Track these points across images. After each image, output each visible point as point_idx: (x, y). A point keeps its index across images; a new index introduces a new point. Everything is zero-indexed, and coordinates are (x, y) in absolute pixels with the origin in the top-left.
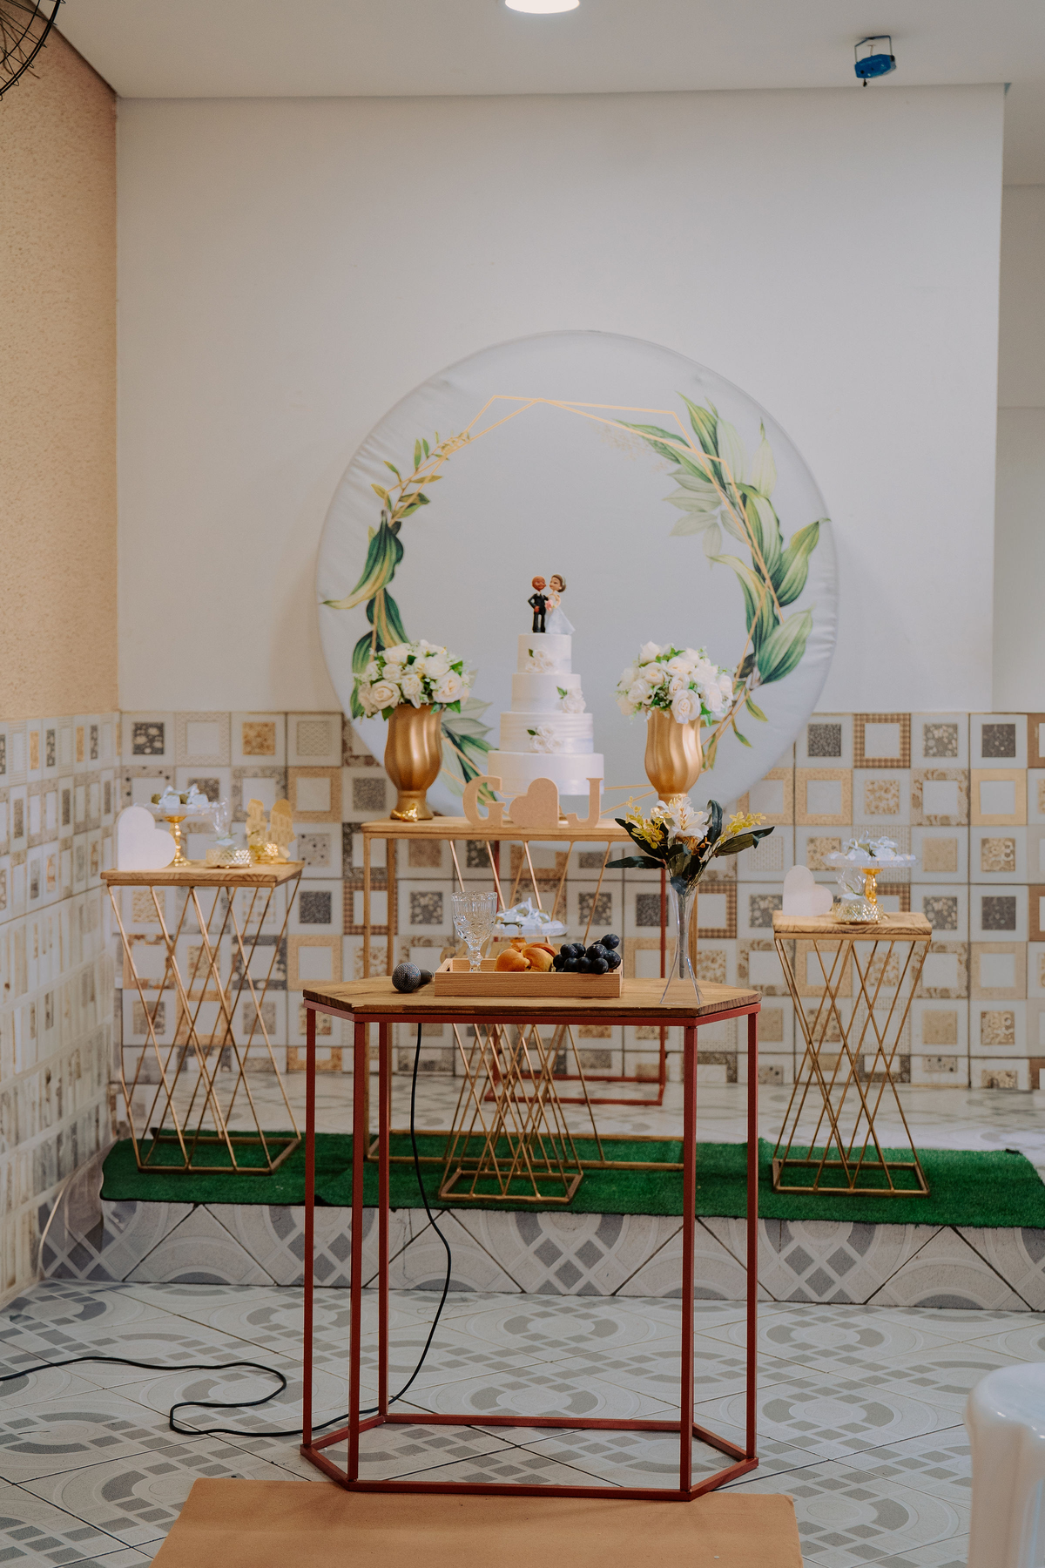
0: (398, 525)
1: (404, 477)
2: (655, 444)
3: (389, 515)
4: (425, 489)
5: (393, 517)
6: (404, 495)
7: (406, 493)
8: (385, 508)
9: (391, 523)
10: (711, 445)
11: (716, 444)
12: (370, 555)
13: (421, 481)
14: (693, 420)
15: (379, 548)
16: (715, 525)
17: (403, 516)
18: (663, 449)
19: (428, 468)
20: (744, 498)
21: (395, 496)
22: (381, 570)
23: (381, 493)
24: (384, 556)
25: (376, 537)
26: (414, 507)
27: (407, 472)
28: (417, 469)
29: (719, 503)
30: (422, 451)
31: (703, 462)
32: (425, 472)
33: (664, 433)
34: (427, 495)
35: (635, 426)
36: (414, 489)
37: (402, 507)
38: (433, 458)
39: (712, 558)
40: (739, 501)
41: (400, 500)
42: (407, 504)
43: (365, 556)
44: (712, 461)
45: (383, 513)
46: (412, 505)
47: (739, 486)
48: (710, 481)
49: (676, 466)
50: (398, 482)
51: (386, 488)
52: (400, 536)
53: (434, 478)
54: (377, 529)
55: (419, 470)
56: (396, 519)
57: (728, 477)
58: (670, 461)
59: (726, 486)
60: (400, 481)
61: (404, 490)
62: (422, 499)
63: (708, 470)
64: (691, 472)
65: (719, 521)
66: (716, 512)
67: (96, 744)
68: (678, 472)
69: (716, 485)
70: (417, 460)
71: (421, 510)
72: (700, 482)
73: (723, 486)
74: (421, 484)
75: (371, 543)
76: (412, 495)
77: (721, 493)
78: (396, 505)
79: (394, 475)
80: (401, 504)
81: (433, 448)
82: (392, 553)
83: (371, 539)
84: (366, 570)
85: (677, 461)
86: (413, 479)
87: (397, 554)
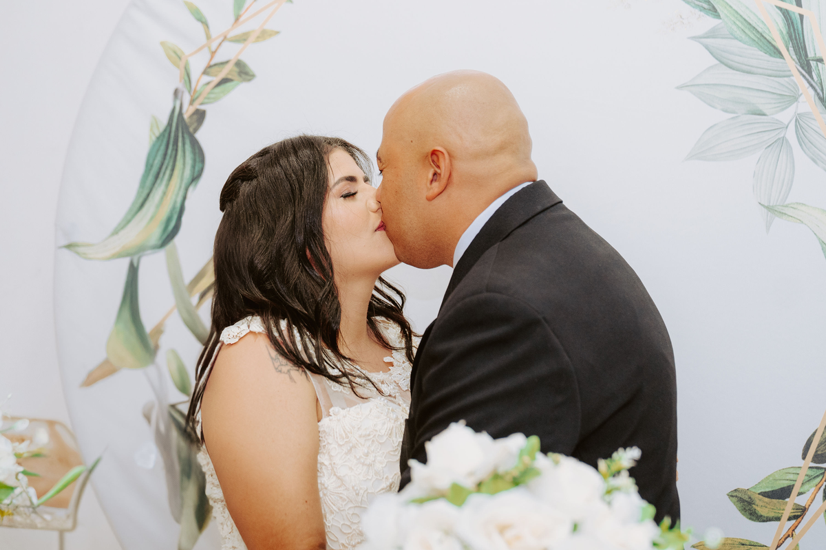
0: (200, 116)
1: (217, 29)
3: (187, 98)
4: (251, 55)
5: (192, 102)
6: (213, 62)
7: (217, 59)
8: (180, 86)
9: (188, 112)
12: (149, 166)
13: (242, 39)
15: (165, 154)
16: (783, 141)
17: (209, 100)
19: (256, 15)
21: (197, 65)
22: (165, 193)
23: (176, 57)
24: (173, 170)
25: (162, 135)
26: (228, 85)
27: (221, 23)
28: (237, 19)
29: (793, 97)
31: (767, 13)
32: (250, 25)
34: (252, 66)
36: (229, 52)
37: (208, 83)
39: (768, 208)
41: (205, 72)
42: (216, 80)
43: (140, 168)
44: (786, 14)
45: (176, 93)
46: (225, 81)
48: (778, 53)
49: (710, 22)
50: (203, 40)
51: (186, 49)
52: (200, 136)
53: (264, 35)
54: (164, 121)
55: (241, 19)
56: (197, 106)
57: (816, 47)
58: (697, 11)
59: (813, 64)
60: (208, 37)
61: (213, 53)
62: (243, 72)
63: (776, 30)
64: (738, 33)
65: (791, 135)
66: (786, 116)
68: (712, 34)
69: (790, 62)
71: (240, 92)
72: (757, 56)
73: (806, 64)
74: (238, 47)
75: (154, 145)
76: (227, 62)
77: (798, 78)
78: (199, 81)
79: (200, 26)
80: (206, 79)
82: (184, 167)
83: (154, 138)
84: (139, 193)
85: (713, 11)
86: (229, 36)
87: (193, 167)
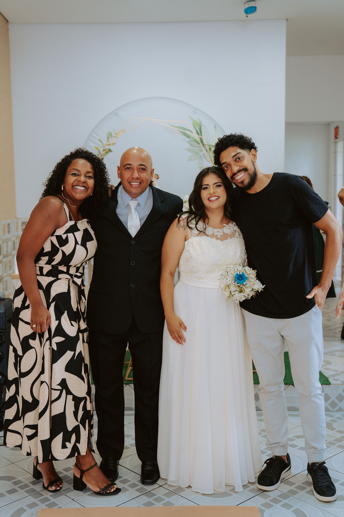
1: (104, 144)
2: (182, 132)
4: (111, 147)
5: (101, 156)
7: (105, 149)
8: (98, 153)
10: (199, 132)
11: (201, 132)
13: (109, 145)
14: (194, 125)
16: (201, 158)
17: (104, 156)
18: (185, 134)
19: (112, 140)
20: (210, 149)
21: (101, 150)
23: (97, 149)
26: (107, 153)
27: (105, 142)
28: (108, 141)
29: (202, 151)
30: (110, 135)
31: (197, 137)
32: (111, 142)
33: (185, 129)
34: (112, 149)
35: (176, 127)
36: (107, 147)
38: (113, 138)
40: (208, 150)
44: (200, 138)
46: (107, 152)
47: (209, 145)
48: (199, 144)
49: (189, 139)
50: (102, 145)
51: (99, 147)
53: (114, 144)
56: (102, 157)
57: (205, 142)
58: (187, 138)
59: (204, 145)
62: (110, 151)
63: (199, 140)
64: (193, 141)
65: (202, 156)
66: (201, 153)
67: (9, 229)
68: (189, 141)
69: (201, 145)
70: (108, 138)
71: (110, 154)
72: (196, 145)
73: (203, 145)
76: (107, 149)
77: (203, 148)
78: (102, 152)
79: (100, 143)
80: (104, 152)
81: (113, 134)
85: (189, 137)
86: (107, 144)
